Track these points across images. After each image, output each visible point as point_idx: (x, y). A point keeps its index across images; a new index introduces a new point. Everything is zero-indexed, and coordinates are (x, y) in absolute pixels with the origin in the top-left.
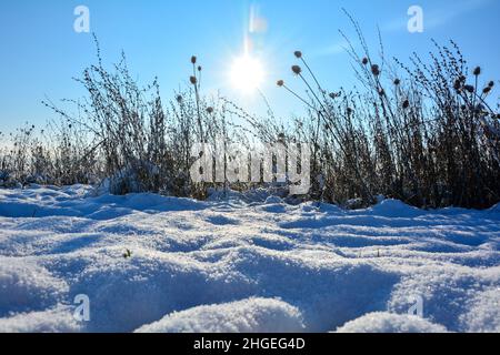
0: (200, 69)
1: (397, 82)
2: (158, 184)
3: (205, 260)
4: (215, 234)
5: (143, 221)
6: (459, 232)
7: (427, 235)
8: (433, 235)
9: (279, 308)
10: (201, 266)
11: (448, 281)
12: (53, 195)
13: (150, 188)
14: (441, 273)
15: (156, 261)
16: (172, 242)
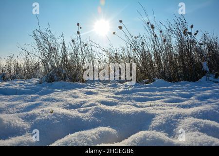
0: (81, 28)
1: (161, 32)
2: (65, 77)
3: (82, 112)
4: (87, 100)
5: (58, 95)
6: (184, 93)
7: (171, 95)
8: (174, 95)
9: (108, 131)
10: (80, 115)
11: (172, 116)
12: (23, 84)
13: (62, 79)
14: (170, 113)
15: (63, 114)
16: (70, 104)
